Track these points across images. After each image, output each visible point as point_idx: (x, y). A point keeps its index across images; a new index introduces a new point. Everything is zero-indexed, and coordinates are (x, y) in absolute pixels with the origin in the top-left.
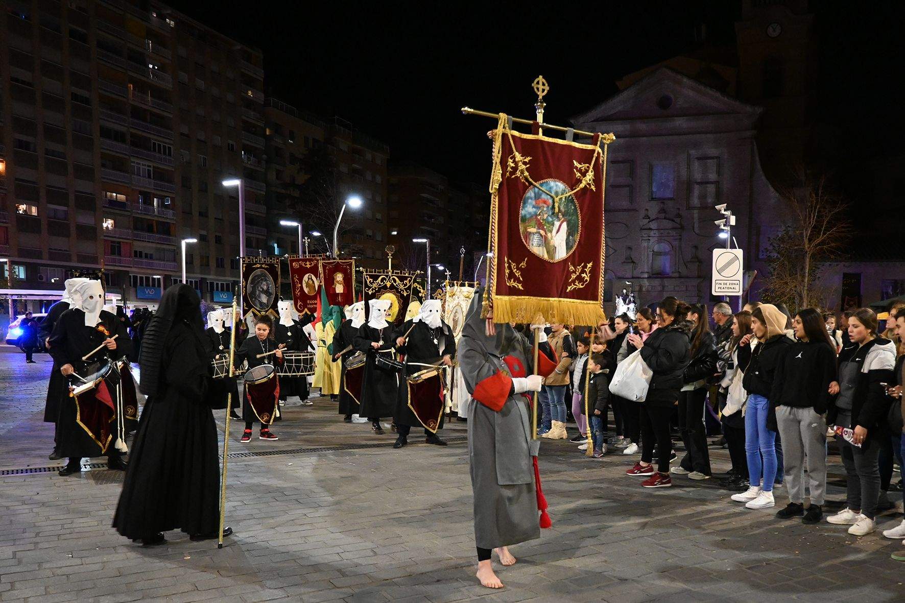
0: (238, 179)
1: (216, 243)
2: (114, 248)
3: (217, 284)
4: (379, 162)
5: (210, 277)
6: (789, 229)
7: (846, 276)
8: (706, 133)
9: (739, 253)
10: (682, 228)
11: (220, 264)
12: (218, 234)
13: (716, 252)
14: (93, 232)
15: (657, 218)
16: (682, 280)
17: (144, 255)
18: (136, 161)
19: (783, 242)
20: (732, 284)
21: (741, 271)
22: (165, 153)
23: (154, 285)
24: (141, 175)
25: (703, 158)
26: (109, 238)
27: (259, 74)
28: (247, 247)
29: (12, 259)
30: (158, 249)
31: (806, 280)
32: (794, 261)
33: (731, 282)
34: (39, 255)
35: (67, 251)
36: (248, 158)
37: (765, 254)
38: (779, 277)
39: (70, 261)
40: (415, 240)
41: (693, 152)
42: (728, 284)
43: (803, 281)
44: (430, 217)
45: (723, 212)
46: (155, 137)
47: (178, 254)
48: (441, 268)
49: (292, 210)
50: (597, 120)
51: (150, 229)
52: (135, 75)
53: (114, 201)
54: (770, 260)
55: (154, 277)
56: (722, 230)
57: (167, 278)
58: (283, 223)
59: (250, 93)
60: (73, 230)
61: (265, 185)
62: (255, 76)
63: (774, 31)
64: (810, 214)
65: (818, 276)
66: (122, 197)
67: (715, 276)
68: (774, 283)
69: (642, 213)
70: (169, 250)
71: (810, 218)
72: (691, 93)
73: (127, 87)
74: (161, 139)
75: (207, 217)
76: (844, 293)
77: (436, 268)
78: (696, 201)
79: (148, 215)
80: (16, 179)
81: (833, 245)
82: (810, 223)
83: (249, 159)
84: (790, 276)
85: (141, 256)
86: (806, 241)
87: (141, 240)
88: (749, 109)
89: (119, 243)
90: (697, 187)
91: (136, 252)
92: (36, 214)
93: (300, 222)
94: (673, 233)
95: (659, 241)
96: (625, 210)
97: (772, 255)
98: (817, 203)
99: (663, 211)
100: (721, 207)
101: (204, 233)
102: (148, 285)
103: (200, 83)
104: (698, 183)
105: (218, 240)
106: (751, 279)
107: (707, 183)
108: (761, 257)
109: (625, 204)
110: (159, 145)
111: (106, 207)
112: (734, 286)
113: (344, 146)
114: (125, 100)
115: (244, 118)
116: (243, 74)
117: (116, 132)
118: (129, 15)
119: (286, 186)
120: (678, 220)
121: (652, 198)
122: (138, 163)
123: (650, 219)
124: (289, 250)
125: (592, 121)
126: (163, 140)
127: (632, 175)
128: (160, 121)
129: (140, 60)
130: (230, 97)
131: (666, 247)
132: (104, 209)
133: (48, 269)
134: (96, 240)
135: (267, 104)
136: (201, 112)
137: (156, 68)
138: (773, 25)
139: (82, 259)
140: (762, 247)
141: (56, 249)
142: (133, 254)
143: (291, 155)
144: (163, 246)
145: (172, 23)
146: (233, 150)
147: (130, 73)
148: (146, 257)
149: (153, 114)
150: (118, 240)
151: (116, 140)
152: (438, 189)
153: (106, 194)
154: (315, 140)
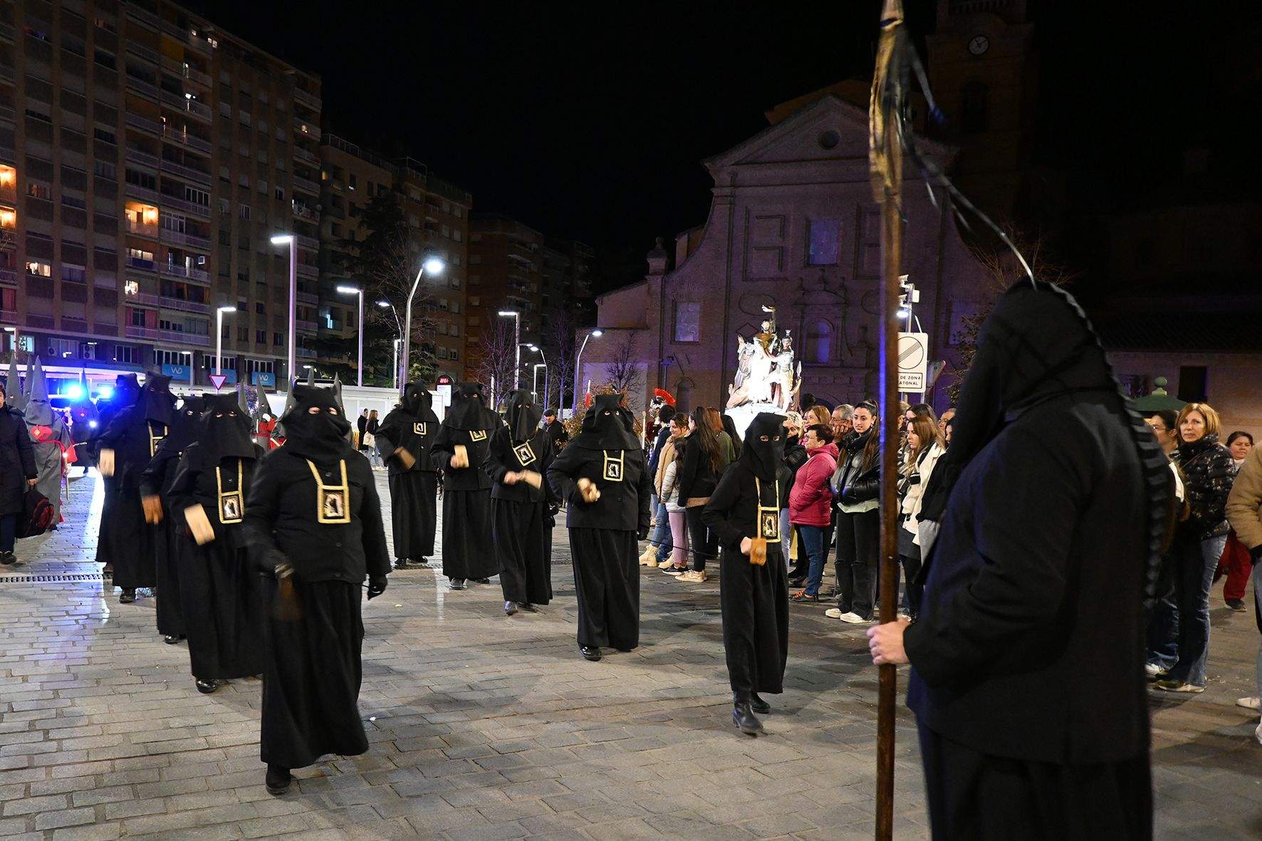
0: (290, 234)
1: (257, 312)
2: (138, 318)
3: (257, 363)
4: (458, 213)
5: (250, 355)
9: (923, 338)
11: (261, 339)
12: (260, 302)
14: (111, 298)
15: (814, 290)
16: (845, 370)
17: (171, 326)
18: (167, 212)
20: (912, 378)
21: (925, 362)
22: (201, 202)
23: (181, 363)
24: (172, 228)
25: (876, 213)
26: (130, 305)
27: (316, 106)
28: (298, 318)
29: (20, 328)
30: (186, 319)
33: (909, 375)
34: (50, 324)
35: (82, 319)
37: (957, 338)
39: (85, 332)
40: (502, 314)
41: (864, 205)
42: (907, 378)
44: (520, 284)
45: (903, 285)
46: (191, 183)
47: (212, 326)
48: (534, 349)
49: (350, 273)
50: (736, 164)
51: (180, 294)
52: (169, 107)
53: (138, 260)
54: (962, 344)
55: (184, 353)
56: (902, 309)
57: (197, 354)
58: (341, 289)
59: (304, 128)
60: (90, 294)
61: (316, 241)
62: (311, 107)
63: (978, 46)
66: (148, 256)
69: (795, 283)
70: (201, 321)
72: (864, 129)
73: (160, 123)
74: (195, 184)
75: (247, 279)
77: (529, 350)
78: (865, 269)
79: (177, 277)
80: (28, 232)
83: (299, 209)
85: (168, 328)
87: (168, 308)
88: (941, 148)
89: (143, 310)
90: (867, 250)
91: (162, 322)
92: (49, 275)
93: (360, 288)
94: (836, 310)
95: (816, 320)
96: (772, 278)
97: (967, 340)
99: (822, 280)
100: (901, 280)
101: (243, 299)
102: (174, 363)
103: (245, 117)
104: (868, 246)
105: (260, 309)
106: (938, 372)
108: (952, 342)
109: (772, 271)
110: (194, 192)
111: (130, 267)
112: (914, 380)
113: (416, 194)
114: (157, 138)
115: (296, 159)
116: (297, 105)
117: (144, 176)
118: (164, 34)
119: (345, 243)
120: (841, 293)
121: (808, 263)
122: (168, 214)
123: (806, 291)
124: (345, 322)
125: (733, 165)
126: (199, 186)
127: (783, 233)
128: (196, 163)
129: (176, 89)
130: (281, 134)
131: (825, 327)
132: (127, 269)
133: (60, 340)
134: (117, 307)
135: (324, 141)
136: (245, 151)
137: (194, 97)
138: (977, 39)
139: (99, 329)
140: (955, 329)
141: (69, 317)
142: (159, 325)
143: (352, 204)
144: (195, 316)
145: (215, 42)
146: (281, 198)
147: (163, 105)
148: (174, 328)
149: (188, 154)
150: (142, 307)
151: (144, 185)
152: (530, 248)
153: (130, 251)
154: (381, 187)
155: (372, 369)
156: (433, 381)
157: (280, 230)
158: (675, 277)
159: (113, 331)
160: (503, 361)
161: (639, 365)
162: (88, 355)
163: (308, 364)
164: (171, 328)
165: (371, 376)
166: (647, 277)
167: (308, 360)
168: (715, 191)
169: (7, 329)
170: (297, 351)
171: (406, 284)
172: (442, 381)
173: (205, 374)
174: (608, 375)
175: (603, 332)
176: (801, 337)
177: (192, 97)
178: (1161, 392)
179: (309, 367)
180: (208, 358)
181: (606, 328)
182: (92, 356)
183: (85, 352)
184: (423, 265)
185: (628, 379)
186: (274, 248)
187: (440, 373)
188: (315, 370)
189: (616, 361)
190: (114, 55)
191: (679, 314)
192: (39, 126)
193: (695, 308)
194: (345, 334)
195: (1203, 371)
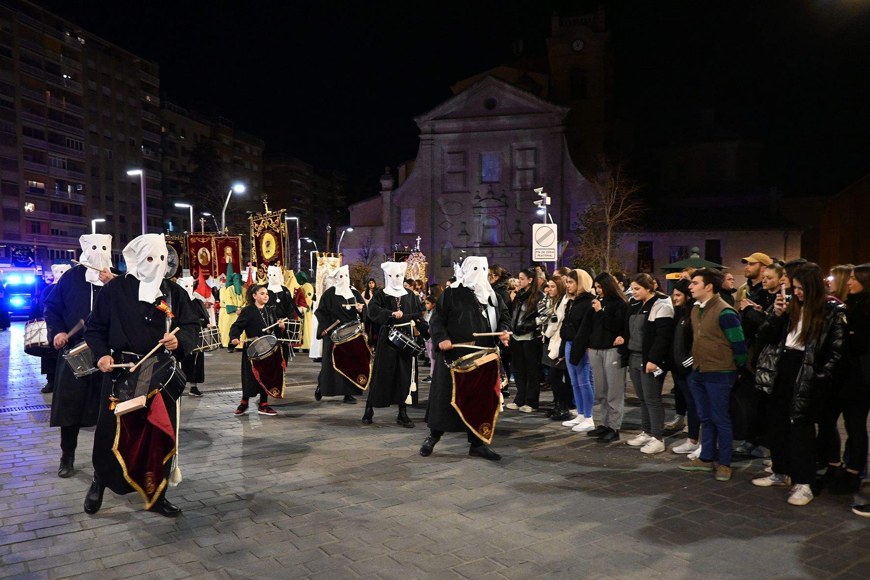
0: (140, 169)
1: (121, 222)
2: (35, 227)
4: (256, 153)
6: (593, 206)
7: (641, 244)
8: (525, 129)
9: (554, 227)
10: (507, 206)
11: (124, 239)
12: (122, 215)
13: (536, 226)
14: (16, 214)
15: (486, 199)
16: (508, 248)
17: (59, 232)
18: (52, 154)
19: (589, 217)
20: (549, 252)
21: (556, 241)
22: (77, 148)
23: (68, 257)
24: (57, 166)
25: (522, 149)
26: (29, 219)
27: (156, 83)
30: (70, 227)
31: (608, 247)
32: (598, 233)
33: (547, 250)
36: (147, 151)
37: (575, 227)
38: (587, 246)
40: (287, 218)
41: (514, 144)
42: (545, 252)
43: (606, 249)
44: (299, 199)
45: (540, 194)
46: (68, 135)
48: (310, 241)
49: (183, 194)
50: (435, 119)
51: (64, 211)
52: (51, 83)
53: (34, 188)
54: (578, 230)
55: (68, 251)
56: (540, 209)
58: (177, 205)
59: (148, 98)
61: (160, 173)
62: (152, 84)
63: (578, 46)
64: (610, 195)
65: (618, 244)
66: (41, 185)
67: (535, 246)
68: (583, 251)
69: (475, 194)
70: (81, 228)
71: (610, 198)
72: (512, 97)
73: (46, 95)
74: (73, 136)
75: (112, 199)
76: (640, 258)
77: (306, 241)
78: (517, 184)
79: (63, 199)
81: (629, 219)
82: (610, 201)
83: (148, 153)
84: (596, 244)
85: (57, 234)
86: (608, 216)
87: (56, 221)
88: (559, 109)
89: (39, 223)
90: (518, 173)
91: (53, 230)
93: (191, 204)
94: (500, 210)
95: (488, 217)
96: (459, 192)
97: (580, 227)
98: (615, 186)
99: (490, 192)
101: (110, 213)
102: (63, 258)
103: (107, 90)
104: (519, 170)
105: (122, 219)
106: (564, 248)
107: (526, 169)
108: (571, 229)
109: (460, 187)
110: (72, 142)
111: (27, 193)
112: (551, 253)
113: (227, 141)
114: (43, 104)
115: (143, 118)
116: (142, 82)
117: (36, 131)
118: (47, 35)
119: (179, 174)
120: (503, 199)
121: (482, 182)
122: (54, 156)
123: (481, 199)
124: (181, 227)
125: (432, 120)
126: (76, 137)
127: (465, 163)
128: (72, 121)
129: (57, 72)
130: (132, 102)
131: (493, 222)
132: (27, 195)
134: (20, 221)
135: (162, 106)
136: (107, 113)
137: (70, 77)
138: (577, 41)
139: (8, 236)
140: (572, 221)
142: (50, 231)
143: (183, 148)
144: (76, 225)
145: (83, 40)
146: (134, 145)
147: (49, 83)
148: (62, 233)
149: (68, 116)
150: (38, 220)
151: (36, 137)
152: (304, 175)
153: (28, 182)
154: (202, 136)
157: (134, 167)
158: (399, 191)
159: (18, 237)
161: (378, 249)
164: (59, 234)
166: (381, 192)
168: (422, 137)
171: (221, 200)
172: (250, 264)
174: (359, 256)
175: (353, 228)
176: (479, 228)
177: (67, 77)
178: (695, 256)
181: (356, 226)
182: (3, 255)
184: (232, 187)
185: (371, 259)
186: (130, 178)
189: (363, 247)
190: (10, 48)
191: (402, 215)
193: (412, 212)
195: (718, 242)
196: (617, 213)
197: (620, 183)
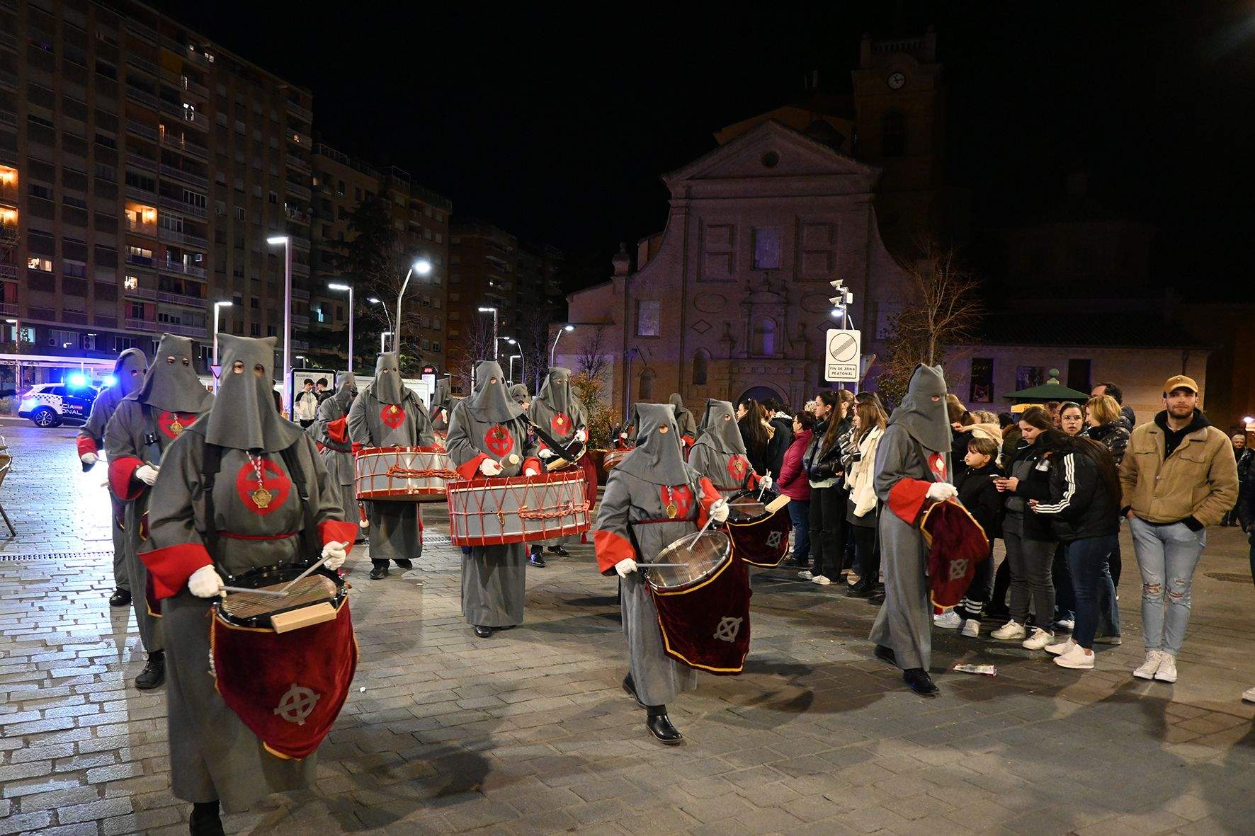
0: (285, 235)
1: (252, 306)
2: (137, 311)
4: (439, 218)
7: (976, 362)
8: (817, 195)
9: (857, 334)
10: (788, 303)
11: (255, 331)
12: (254, 297)
13: (831, 333)
14: (111, 292)
15: (760, 291)
16: (789, 362)
17: (169, 318)
18: (165, 212)
19: (904, 322)
20: (848, 369)
21: (858, 354)
22: (198, 204)
24: (170, 227)
25: (814, 224)
26: (129, 299)
27: (307, 117)
28: (292, 312)
29: (21, 320)
30: (185, 313)
32: (917, 344)
33: (845, 366)
34: (52, 317)
35: (83, 312)
36: (292, 211)
37: (883, 334)
38: (900, 361)
39: (85, 323)
40: (481, 310)
41: (803, 216)
42: (843, 369)
44: (498, 283)
45: (838, 288)
46: (189, 186)
47: (208, 318)
48: (512, 342)
49: (340, 271)
50: (692, 178)
51: (177, 289)
52: (167, 115)
53: (138, 257)
54: (888, 339)
56: (837, 308)
57: (195, 345)
58: (332, 286)
59: (296, 137)
60: (91, 287)
62: (303, 119)
63: (897, 82)
64: (936, 292)
66: (147, 253)
67: (829, 359)
68: (895, 369)
69: (745, 285)
70: (198, 314)
71: (936, 296)
72: (802, 150)
73: (158, 129)
74: (194, 188)
75: (242, 276)
76: (974, 381)
77: (506, 342)
78: (804, 272)
79: (175, 273)
80: (30, 230)
81: (961, 327)
82: (935, 302)
83: (292, 213)
85: (166, 320)
86: (931, 322)
87: (166, 302)
88: (867, 169)
89: (142, 304)
90: (806, 256)
91: (160, 315)
92: (50, 270)
93: (350, 286)
94: (779, 308)
95: (762, 317)
96: (722, 281)
97: (891, 336)
98: (944, 280)
99: (766, 282)
100: (837, 284)
101: (238, 295)
103: (241, 126)
104: (807, 252)
105: (254, 303)
106: (869, 364)
107: (818, 252)
108: (878, 338)
109: (723, 274)
110: (192, 195)
111: (129, 263)
112: (850, 371)
113: (401, 199)
114: (156, 143)
115: (290, 166)
116: (289, 117)
117: (144, 179)
118: (162, 48)
119: (333, 244)
120: (783, 294)
121: (754, 267)
122: (165, 214)
123: (752, 292)
124: (335, 316)
125: (688, 179)
126: (197, 189)
127: (732, 241)
128: (194, 167)
129: (174, 99)
130: (274, 142)
131: (769, 324)
132: (128, 266)
133: (61, 331)
134: (117, 301)
135: (315, 150)
136: (240, 158)
137: (193, 108)
138: (895, 75)
139: (100, 321)
140: (881, 326)
141: (70, 310)
142: (157, 317)
143: (341, 208)
144: (193, 310)
145: (211, 57)
146: (275, 202)
147: (163, 113)
148: (172, 321)
149: (186, 160)
150: (141, 301)
151: (144, 187)
152: (506, 251)
153: (130, 249)
154: (368, 193)
155: (360, 360)
156: (417, 371)
157: (275, 232)
158: (638, 278)
159: (113, 323)
160: (485, 353)
161: (606, 357)
162: (88, 346)
163: (300, 355)
164: (169, 320)
165: (360, 366)
166: (612, 278)
167: (301, 351)
168: (672, 203)
169: (9, 321)
170: (291, 343)
172: (426, 370)
173: (202, 363)
174: (579, 366)
175: (574, 326)
176: (749, 331)
177: (189, 107)
178: (1054, 381)
179: (301, 357)
180: (204, 349)
181: (577, 324)
182: (92, 347)
183: (85, 342)
184: (412, 265)
185: (597, 370)
186: (270, 247)
187: (424, 363)
188: (307, 360)
189: (586, 353)
190: (115, 66)
191: (641, 311)
192: (40, 130)
193: (655, 306)
194: (336, 327)
195: (1087, 363)
196: (944, 318)
197: (950, 276)
